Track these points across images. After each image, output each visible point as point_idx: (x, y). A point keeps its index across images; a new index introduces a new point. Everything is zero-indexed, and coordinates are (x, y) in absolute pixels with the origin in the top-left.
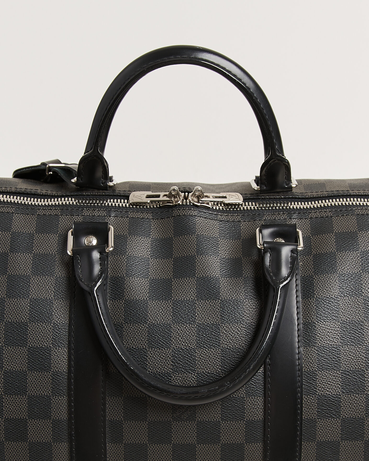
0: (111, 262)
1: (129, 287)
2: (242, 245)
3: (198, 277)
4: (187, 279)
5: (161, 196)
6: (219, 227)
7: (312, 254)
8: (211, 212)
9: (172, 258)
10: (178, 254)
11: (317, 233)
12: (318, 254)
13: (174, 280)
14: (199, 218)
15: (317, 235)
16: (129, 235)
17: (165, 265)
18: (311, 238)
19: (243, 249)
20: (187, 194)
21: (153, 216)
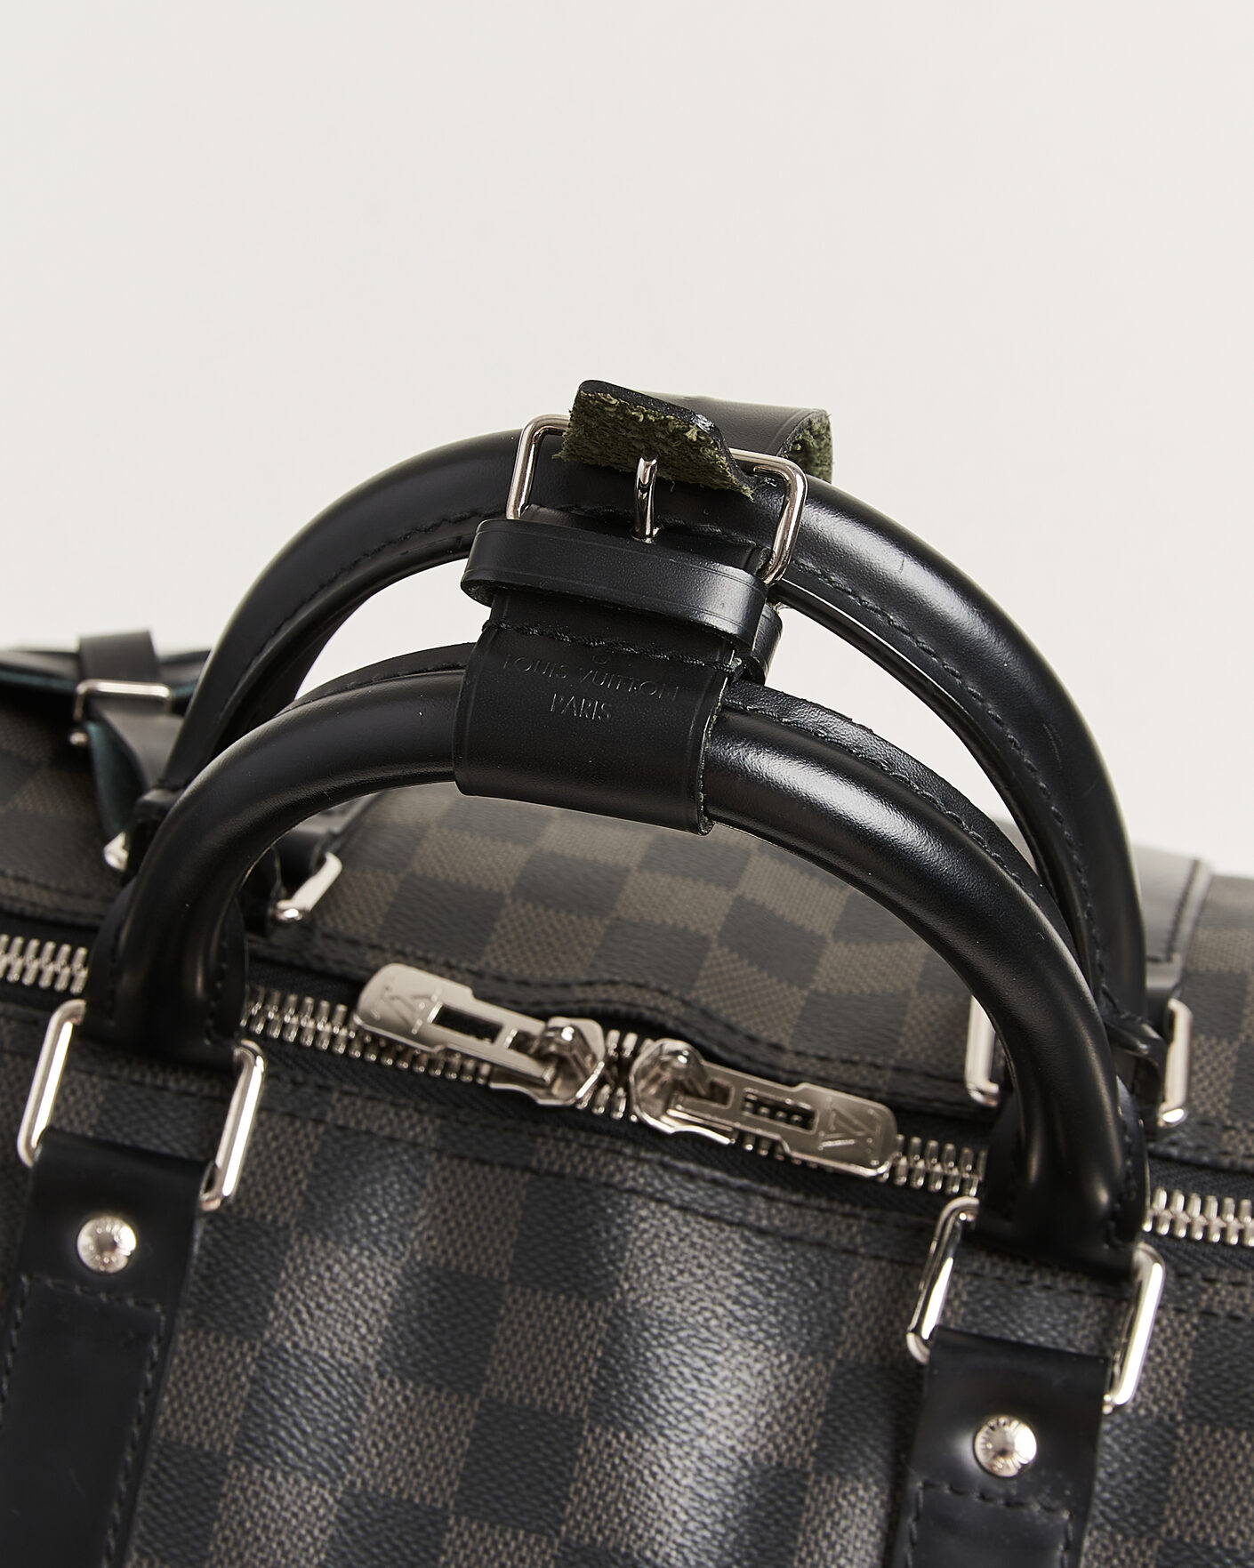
0: (182, 1361)
1: (238, 1518)
2: (832, 1398)
3: (566, 1543)
4: (515, 1537)
5: (507, 1037)
6: (742, 1263)
7: (1159, 1536)
8: (718, 1174)
9: (474, 1396)
10: (507, 1385)
11: (1214, 1409)
12: (1188, 1546)
13: (458, 1522)
14: (653, 1205)
15: (1210, 1421)
16: (300, 1229)
17: (435, 1427)
18: (1177, 1438)
19: (827, 1422)
20: (631, 1040)
21: (444, 1136)
